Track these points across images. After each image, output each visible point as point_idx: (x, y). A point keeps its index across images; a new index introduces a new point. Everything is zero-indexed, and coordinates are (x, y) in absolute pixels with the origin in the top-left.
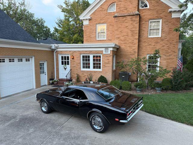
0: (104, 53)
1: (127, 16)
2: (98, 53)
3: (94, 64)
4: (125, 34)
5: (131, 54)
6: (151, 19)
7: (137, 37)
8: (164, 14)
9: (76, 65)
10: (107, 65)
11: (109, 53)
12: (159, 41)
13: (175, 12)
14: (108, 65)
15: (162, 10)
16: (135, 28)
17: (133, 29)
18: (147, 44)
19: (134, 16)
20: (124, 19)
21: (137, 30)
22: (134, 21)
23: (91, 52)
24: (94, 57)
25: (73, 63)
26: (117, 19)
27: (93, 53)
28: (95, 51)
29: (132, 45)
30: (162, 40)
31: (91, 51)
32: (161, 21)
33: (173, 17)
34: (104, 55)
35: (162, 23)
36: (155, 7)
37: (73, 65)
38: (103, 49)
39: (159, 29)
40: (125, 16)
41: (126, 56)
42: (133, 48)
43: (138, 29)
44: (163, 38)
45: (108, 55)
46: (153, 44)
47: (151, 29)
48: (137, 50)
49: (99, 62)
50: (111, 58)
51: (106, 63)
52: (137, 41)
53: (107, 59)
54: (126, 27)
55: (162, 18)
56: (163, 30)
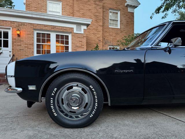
2: (65, 31)
3: (57, 47)
5: (96, 42)
6: (111, 9)
7: (101, 24)
8: (122, 6)
9: (25, 47)
10: (79, 49)
12: (119, 32)
13: (131, 6)
15: (120, 2)
16: (99, 13)
17: (97, 14)
18: (108, 34)
21: (100, 16)
22: (98, 5)
23: (53, 29)
25: (19, 44)
27: (57, 30)
29: (96, 32)
30: (122, 32)
32: (119, 13)
33: (129, 11)
34: (75, 35)
35: (120, 15)
37: (19, 48)
38: (74, 26)
39: (117, 21)
41: (90, 45)
42: (98, 36)
43: (102, 15)
44: (122, 30)
45: (80, 36)
46: (114, 35)
47: (110, 19)
48: (101, 39)
49: (65, 44)
50: (84, 41)
51: (78, 46)
52: (101, 28)
53: (80, 41)
54: (90, 10)
55: (120, 10)
56: (122, 22)
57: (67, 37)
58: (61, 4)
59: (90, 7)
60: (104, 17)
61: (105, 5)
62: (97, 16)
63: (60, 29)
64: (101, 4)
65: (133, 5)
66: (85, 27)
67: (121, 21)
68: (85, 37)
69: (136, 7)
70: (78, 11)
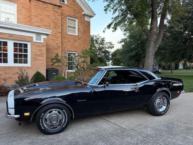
0: (35, 40)
1: (48, 3)
2: (24, 39)
3: (15, 56)
4: (47, 24)
5: (54, 48)
6: (69, 16)
7: (60, 30)
8: (79, 14)
10: (38, 58)
11: (42, 41)
12: (77, 39)
13: (87, 15)
14: (41, 58)
15: (78, 11)
16: (58, 20)
17: (56, 21)
18: (66, 40)
19: (56, 7)
20: (45, 5)
21: (59, 23)
22: (57, 12)
23: (11, 37)
24: (15, 45)
26: (35, 3)
27: (15, 38)
28: (19, 36)
29: (55, 38)
30: (79, 39)
31: (11, 35)
32: (77, 20)
33: (86, 20)
34: (33, 44)
35: (78, 23)
36: (72, 6)
38: (34, 36)
39: (75, 28)
40: (46, 3)
42: (57, 42)
44: (80, 37)
45: (40, 45)
46: (72, 41)
47: (68, 26)
48: (60, 45)
49: (24, 53)
50: (44, 49)
51: (37, 55)
52: (60, 35)
53: (39, 50)
54: (48, 16)
55: (77, 18)
56: (80, 30)
57: (26, 46)
58: (16, 5)
59: (49, 14)
60: (62, 23)
61: (64, 12)
62: (55, 22)
63: (18, 38)
64: (60, 11)
65: (90, 15)
66: (45, 37)
67: (78, 29)
68: (45, 46)
69: (92, 17)
70: (35, 16)
